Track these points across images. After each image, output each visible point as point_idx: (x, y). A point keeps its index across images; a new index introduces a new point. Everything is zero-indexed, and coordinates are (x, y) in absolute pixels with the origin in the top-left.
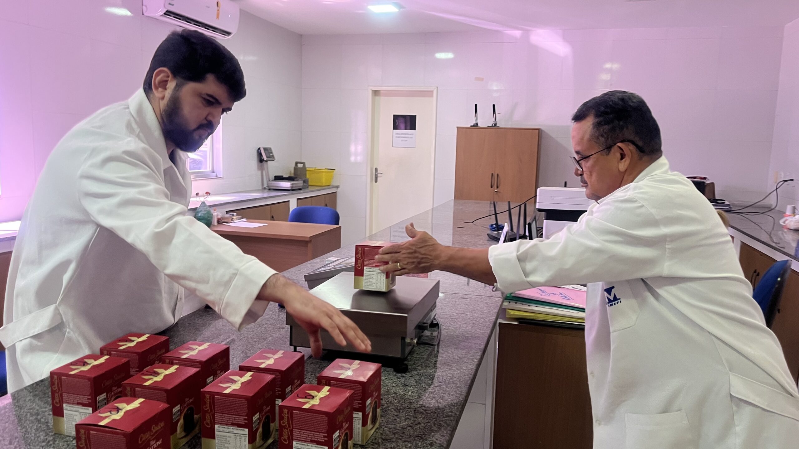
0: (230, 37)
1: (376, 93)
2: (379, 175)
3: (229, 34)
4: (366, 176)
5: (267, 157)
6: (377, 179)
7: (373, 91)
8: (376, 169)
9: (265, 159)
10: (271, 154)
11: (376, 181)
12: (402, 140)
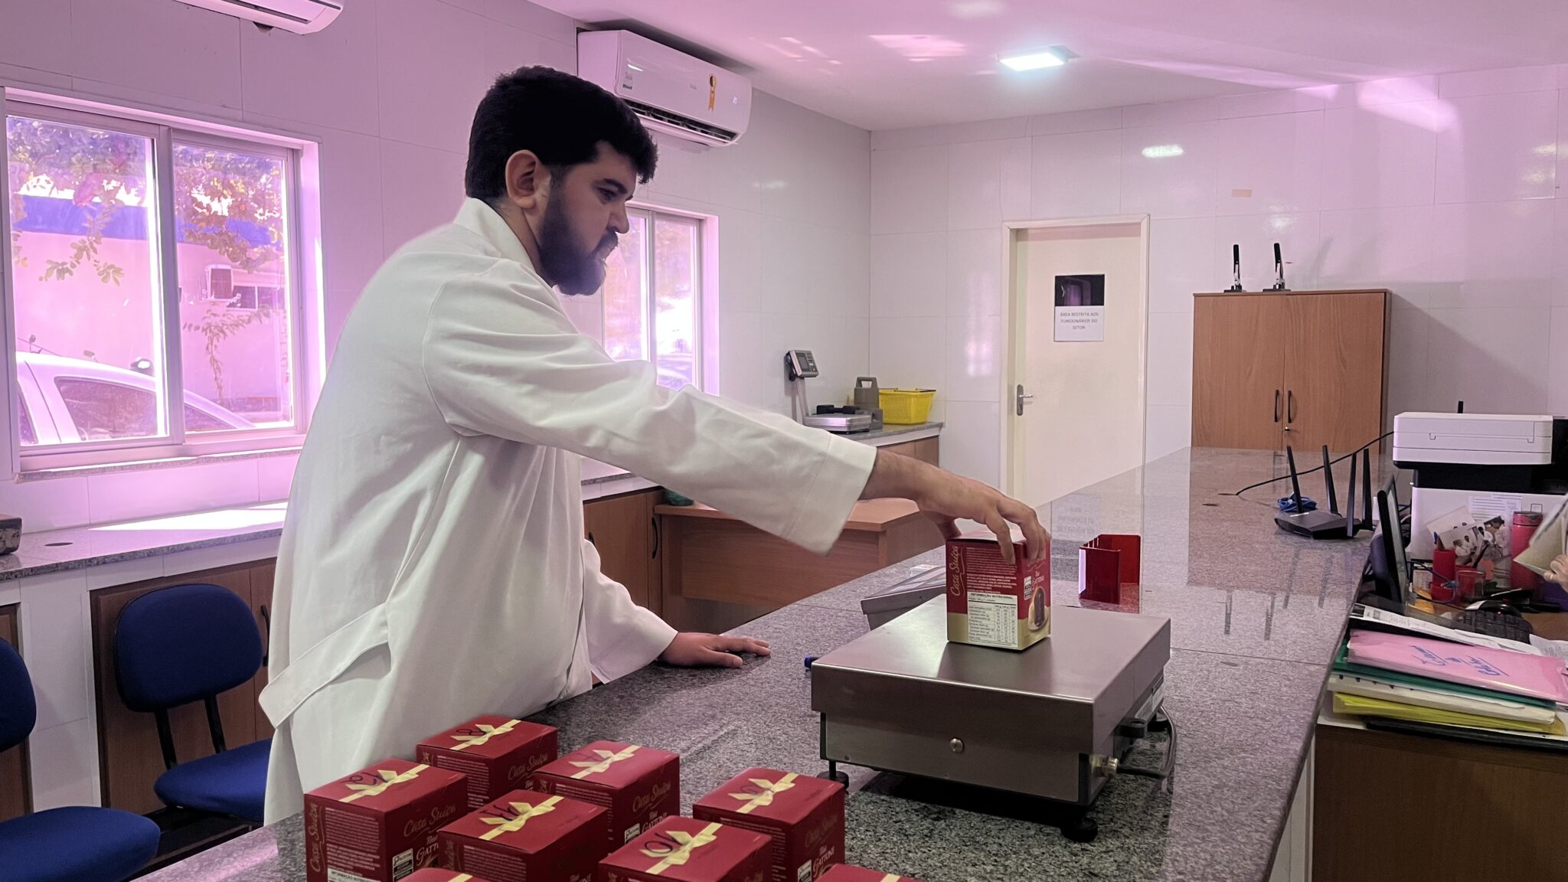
0: (734, 142)
1: (1019, 234)
2: (1025, 399)
3: (731, 135)
4: (1000, 402)
5: (803, 370)
6: (1022, 408)
7: (1012, 230)
8: (1020, 389)
9: (800, 373)
10: (811, 364)
11: (1020, 413)
12: (1074, 328)
